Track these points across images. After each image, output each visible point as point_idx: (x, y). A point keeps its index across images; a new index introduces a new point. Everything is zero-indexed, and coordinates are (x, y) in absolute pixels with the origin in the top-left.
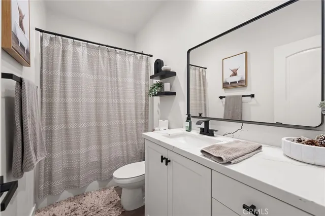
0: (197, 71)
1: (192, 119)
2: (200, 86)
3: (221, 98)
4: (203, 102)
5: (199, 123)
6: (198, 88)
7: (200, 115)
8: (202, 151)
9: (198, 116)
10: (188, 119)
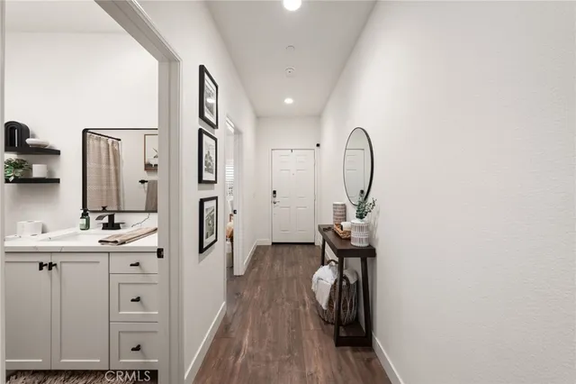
0: (102, 142)
1: (90, 215)
2: (108, 163)
3: (143, 182)
4: (114, 188)
5: (100, 218)
6: (104, 166)
7: (104, 208)
8: (100, 241)
9: (101, 209)
10: (85, 215)
